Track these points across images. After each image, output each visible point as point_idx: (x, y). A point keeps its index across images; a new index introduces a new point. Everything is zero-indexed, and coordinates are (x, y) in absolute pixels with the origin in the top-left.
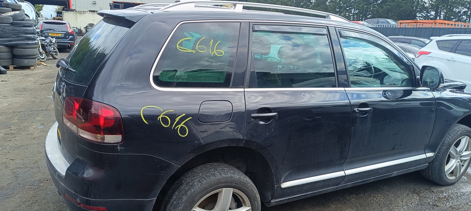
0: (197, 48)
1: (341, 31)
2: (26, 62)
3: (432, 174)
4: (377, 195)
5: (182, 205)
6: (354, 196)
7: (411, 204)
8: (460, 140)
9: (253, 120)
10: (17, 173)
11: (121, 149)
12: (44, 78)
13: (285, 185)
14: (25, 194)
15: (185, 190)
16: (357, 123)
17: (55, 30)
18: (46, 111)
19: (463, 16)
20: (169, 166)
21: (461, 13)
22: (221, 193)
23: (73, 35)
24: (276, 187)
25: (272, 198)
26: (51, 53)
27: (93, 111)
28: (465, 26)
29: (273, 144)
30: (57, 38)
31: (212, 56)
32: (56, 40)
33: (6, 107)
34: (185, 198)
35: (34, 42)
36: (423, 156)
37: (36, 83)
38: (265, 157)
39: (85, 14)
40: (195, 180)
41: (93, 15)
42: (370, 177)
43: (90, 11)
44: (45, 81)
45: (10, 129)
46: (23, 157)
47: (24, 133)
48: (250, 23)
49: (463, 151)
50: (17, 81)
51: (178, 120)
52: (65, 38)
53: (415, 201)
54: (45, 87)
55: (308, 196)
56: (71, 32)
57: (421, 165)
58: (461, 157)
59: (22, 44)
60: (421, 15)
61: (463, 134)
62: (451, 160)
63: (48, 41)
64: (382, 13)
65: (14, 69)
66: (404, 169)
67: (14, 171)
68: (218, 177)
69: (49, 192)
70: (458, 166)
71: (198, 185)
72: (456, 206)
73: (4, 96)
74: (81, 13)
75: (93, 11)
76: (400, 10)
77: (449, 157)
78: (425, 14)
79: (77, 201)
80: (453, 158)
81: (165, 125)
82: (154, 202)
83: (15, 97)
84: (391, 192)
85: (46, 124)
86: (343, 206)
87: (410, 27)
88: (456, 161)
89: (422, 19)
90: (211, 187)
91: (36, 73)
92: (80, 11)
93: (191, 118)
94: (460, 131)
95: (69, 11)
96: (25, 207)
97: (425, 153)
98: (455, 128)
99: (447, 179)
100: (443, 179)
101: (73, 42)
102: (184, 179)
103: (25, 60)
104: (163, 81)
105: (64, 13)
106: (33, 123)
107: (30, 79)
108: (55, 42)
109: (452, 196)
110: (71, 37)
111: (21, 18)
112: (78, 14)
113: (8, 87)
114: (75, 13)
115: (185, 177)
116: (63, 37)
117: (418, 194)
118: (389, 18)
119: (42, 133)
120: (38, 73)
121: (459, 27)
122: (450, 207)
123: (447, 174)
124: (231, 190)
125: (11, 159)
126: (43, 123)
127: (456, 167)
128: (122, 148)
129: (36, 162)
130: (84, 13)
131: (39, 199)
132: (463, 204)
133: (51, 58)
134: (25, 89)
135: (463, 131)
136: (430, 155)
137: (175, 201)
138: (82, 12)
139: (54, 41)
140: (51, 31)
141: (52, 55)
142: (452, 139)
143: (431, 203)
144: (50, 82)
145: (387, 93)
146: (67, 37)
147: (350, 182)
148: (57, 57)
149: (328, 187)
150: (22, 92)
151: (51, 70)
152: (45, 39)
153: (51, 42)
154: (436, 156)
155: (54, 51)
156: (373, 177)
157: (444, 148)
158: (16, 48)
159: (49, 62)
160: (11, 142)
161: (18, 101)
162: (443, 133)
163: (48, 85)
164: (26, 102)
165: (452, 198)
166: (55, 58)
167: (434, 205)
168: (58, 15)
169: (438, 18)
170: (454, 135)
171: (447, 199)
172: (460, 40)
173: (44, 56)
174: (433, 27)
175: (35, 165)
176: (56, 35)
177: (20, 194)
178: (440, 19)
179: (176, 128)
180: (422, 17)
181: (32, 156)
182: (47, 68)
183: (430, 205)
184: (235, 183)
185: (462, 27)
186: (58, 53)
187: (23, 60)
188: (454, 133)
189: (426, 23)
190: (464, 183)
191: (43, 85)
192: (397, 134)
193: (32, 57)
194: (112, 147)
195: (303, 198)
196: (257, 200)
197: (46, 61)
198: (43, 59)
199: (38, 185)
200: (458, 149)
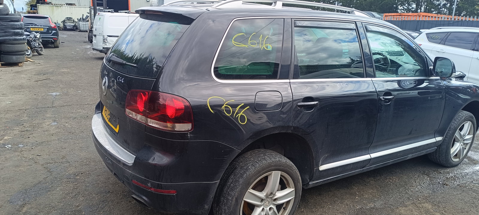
0: (249, 43)
1: (367, 26)
2: (14, 58)
3: (439, 157)
4: (393, 177)
5: (239, 187)
6: (372, 179)
7: (424, 184)
8: (463, 125)
9: (299, 108)
10: (49, 168)
11: (190, 136)
12: (37, 75)
13: (322, 168)
14: (65, 187)
15: (241, 173)
16: (382, 110)
17: (37, 25)
18: (53, 108)
19: (443, 8)
20: (232, 150)
21: (441, 6)
22: (271, 176)
23: (56, 30)
24: (315, 170)
25: (311, 180)
26: (36, 49)
27: (161, 101)
28: (448, 18)
29: (315, 130)
30: (41, 33)
31: (262, 50)
32: (40, 35)
33: (9, 104)
34: (241, 181)
35: (22, 38)
36: (433, 140)
37: (30, 80)
38: (308, 142)
39: (62, 7)
40: (249, 165)
41: (70, 8)
42: (390, 160)
43: (67, 4)
44: (39, 78)
45: (24, 127)
46: (49, 153)
47: (40, 130)
48: (292, 19)
49: (466, 135)
50: (9, 78)
51: (238, 109)
52: (47, 32)
53: (426, 181)
54: (42, 84)
55: (339, 178)
56: (54, 26)
57: (431, 148)
58: (464, 140)
59: (10, 40)
60: (403, 8)
61: (467, 120)
62: (456, 143)
63: (32, 36)
64: (365, 5)
65: (2, 66)
66: (417, 152)
67: (45, 166)
68: (269, 161)
69: (88, 184)
70: (462, 148)
71: (252, 168)
72: (463, 185)
73: (2, 94)
74: (58, 6)
75: (70, 4)
76: (382, 3)
77: (454, 141)
78: (406, 7)
79: (148, 185)
80: (458, 142)
81: (227, 113)
82: (218, 184)
83: (14, 94)
84: (404, 174)
85: (58, 120)
86: (364, 187)
87: (395, 20)
88: (460, 144)
89: (404, 11)
90: (263, 170)
91: (26, 70)
92: (57, 4)
93: (249, 107)
94: (464, 116)
95: (44, 4)
96: (70, 198)
97: (435, 138)
98: (459, 114)
99: (452, 161)
100: (449, 161)
101: (57, 37)
102: (236, 164)
103: (13, 56)
104: (221, 74)
105: (39, 6)
106: (44, 120)
107: (22, 76)
108: (40, 37)
109: (457, 176)
110: (54, 32)
111: (6, 13)
112: (54, 7)
113: (3, 85)
114: (51, 6)
115: (237, 162)
116: (46, 31)
117: (428, 175)
118: (373, 11)
119: (58, 129)
120: (29, 70)
121: (443, 19)
122: (458, 185)
123: (452, 156)
124: (279, 173)
125: (37, 155)
126: (54, 120)
127: (460, 150)
128: (192, 135)
129: (64, 157)
130: (60, 7)
131: (81, 190)
132: (469, 183)
133: (36, 54)
134: (21, 87)
135: (466, 117)
136: (439, 139)
137: (231, 183)
138: (58, 4)
139: (38, 36)
140: (33, 26)
141: (37, 51)
142: (458, 125)
143: (441, 183)
144: (45, 79)
145: (406, 83)
146: (50, 31)
147: (373, 165)
148: (42, 53)
149: (355, 170)
150: (19, 89)
151: (41, 67)
152: (29, 34)
153: (36, 37)
154: (444, 140)
155: (40, 46)
156: (392, 160)
157: (450, 132)
158: (3, 44)
159: (35, 59)
160: (30, 138)
161: (20, 99)
162: (450, 119)
163: (44, 82)
164: (29, 99)
165: (458, 178)
166: (40, 54)
167: (444, 184)
168: (33, 8)
169: (419, 11)
170: (459, 120)
171: (454, 179)
172: (449, 32)
173: (29, 52)
174: (418, 19)
175: (64, 160)
176: (38, 29)
177: (60, 186)
178: (420, 12)
179: (237, 117)
180: (403, 10)
181: (57, 151)
182: (35, 64)
183: (440, 185)
184: (283, 167)
185: (445, 20)
186: (43, 49)
187: (11, 56)
188: (459, 118)
189: (410, 16)
190: (466, 164)
191: (39, 82)
192: (413, 120)
193: (20, 53)
194: (182, 135)
195: (335, 180)
196: (299, 182)
197: (32, 57)
198: (29, 55)
199: (75, 178)
200: (462, 133)
